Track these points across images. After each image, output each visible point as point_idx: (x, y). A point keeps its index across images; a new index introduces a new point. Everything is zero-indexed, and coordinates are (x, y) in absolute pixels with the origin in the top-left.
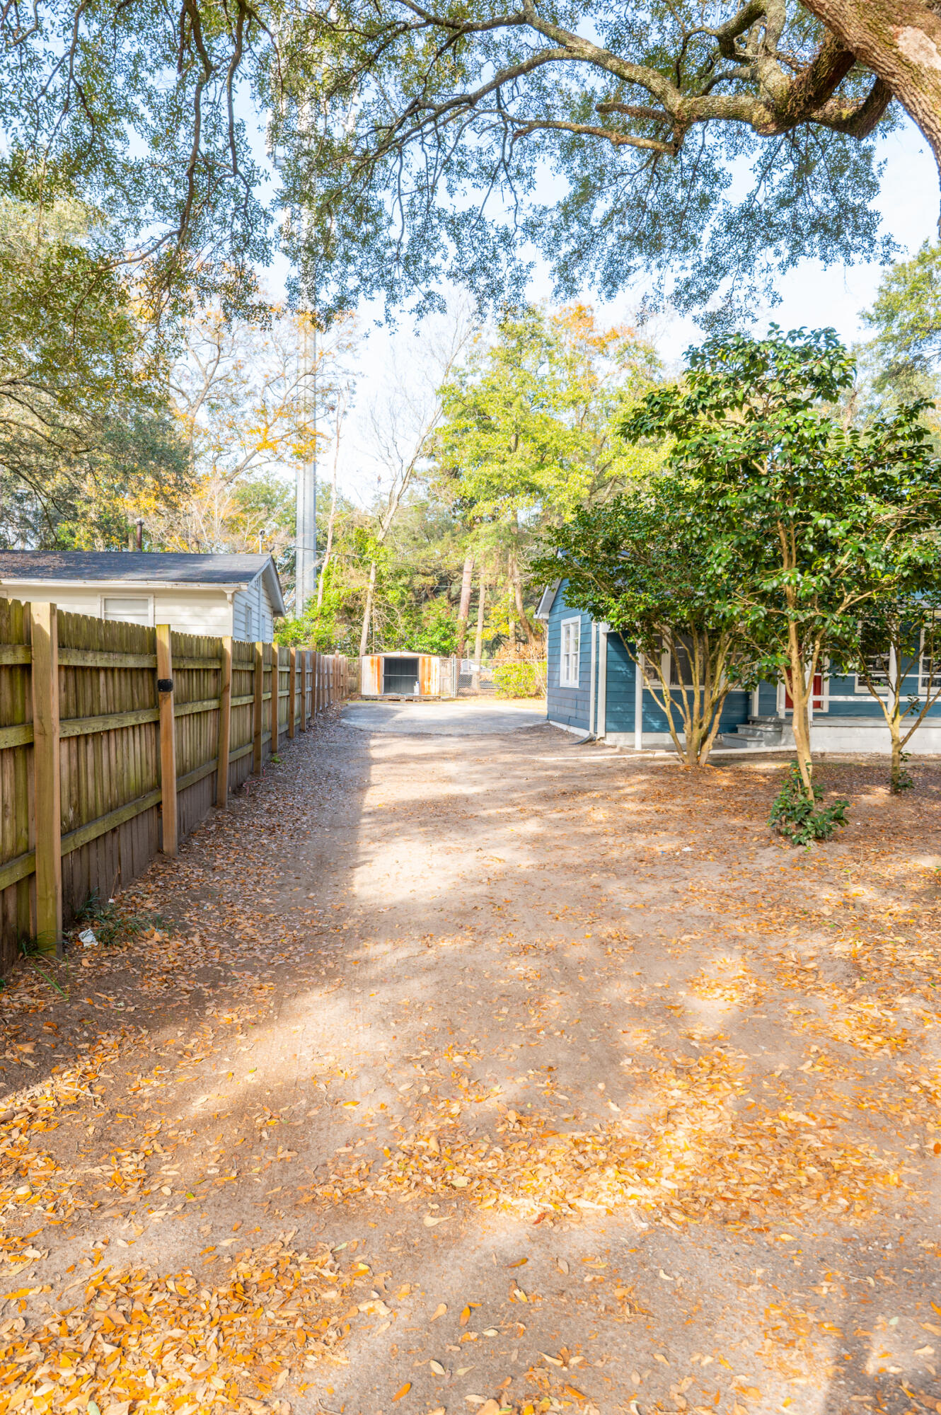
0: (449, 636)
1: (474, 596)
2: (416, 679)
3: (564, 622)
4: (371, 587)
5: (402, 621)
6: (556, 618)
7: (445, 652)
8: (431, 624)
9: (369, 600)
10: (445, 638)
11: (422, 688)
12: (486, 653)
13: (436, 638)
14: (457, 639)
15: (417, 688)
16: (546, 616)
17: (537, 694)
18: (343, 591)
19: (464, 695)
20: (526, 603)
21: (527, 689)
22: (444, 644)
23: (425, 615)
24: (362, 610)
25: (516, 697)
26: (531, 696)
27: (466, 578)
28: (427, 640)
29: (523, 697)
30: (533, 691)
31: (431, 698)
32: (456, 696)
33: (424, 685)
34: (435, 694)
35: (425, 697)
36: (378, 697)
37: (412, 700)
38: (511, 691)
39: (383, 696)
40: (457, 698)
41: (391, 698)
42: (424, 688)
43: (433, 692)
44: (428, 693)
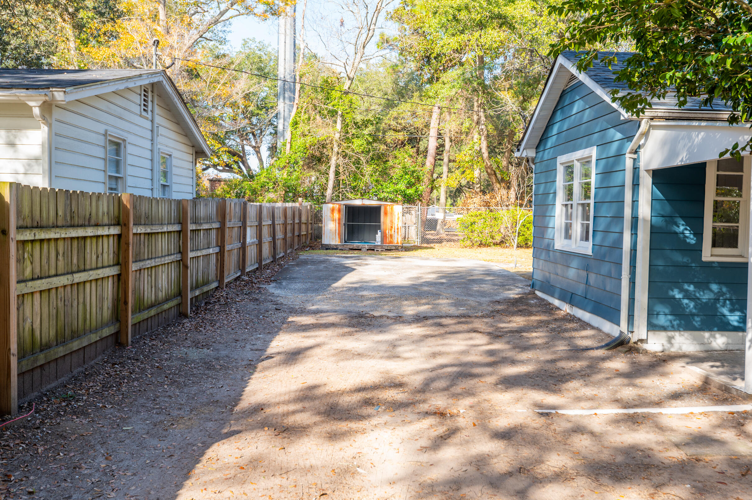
0: (414, 184)
1: (440, 149)
2: (379, 227)
3: (562, 159)
4: (337, 136)
5: (368, 169)
6: (547, 155)
7: (409, 200)
8: (397, 172)
9: (336, 149)
10: (410, 185)
11: (384, 237)
12: (450, 201)
13: (402, 186)
14: (422, 188)
15: (379, 236)
16: (531, 153)
17: (502, 242)
18: (309, 140)
19: (428, 241)
20: (492, 151)
21: (492, 237)
22: (410, 191)
23: (390, 163)
24: (328, 159)
25: (481, 245)
26: (496, 244)
27: (433, 132)
28: (392, 188)
29: (489, 246)
30: (498, 239)
31: (394, 248)
32: (422, 243)
33: (386, 235)
34: (398, 243)
35: (387, 246)
36: (336, 245)
37: (374, 250)
38: (475, 237)
39: (340, 245)
40: (423, 245)
41: (351, 247)
42: (386, 237)
43: (395, 241)
44: (391, 242)
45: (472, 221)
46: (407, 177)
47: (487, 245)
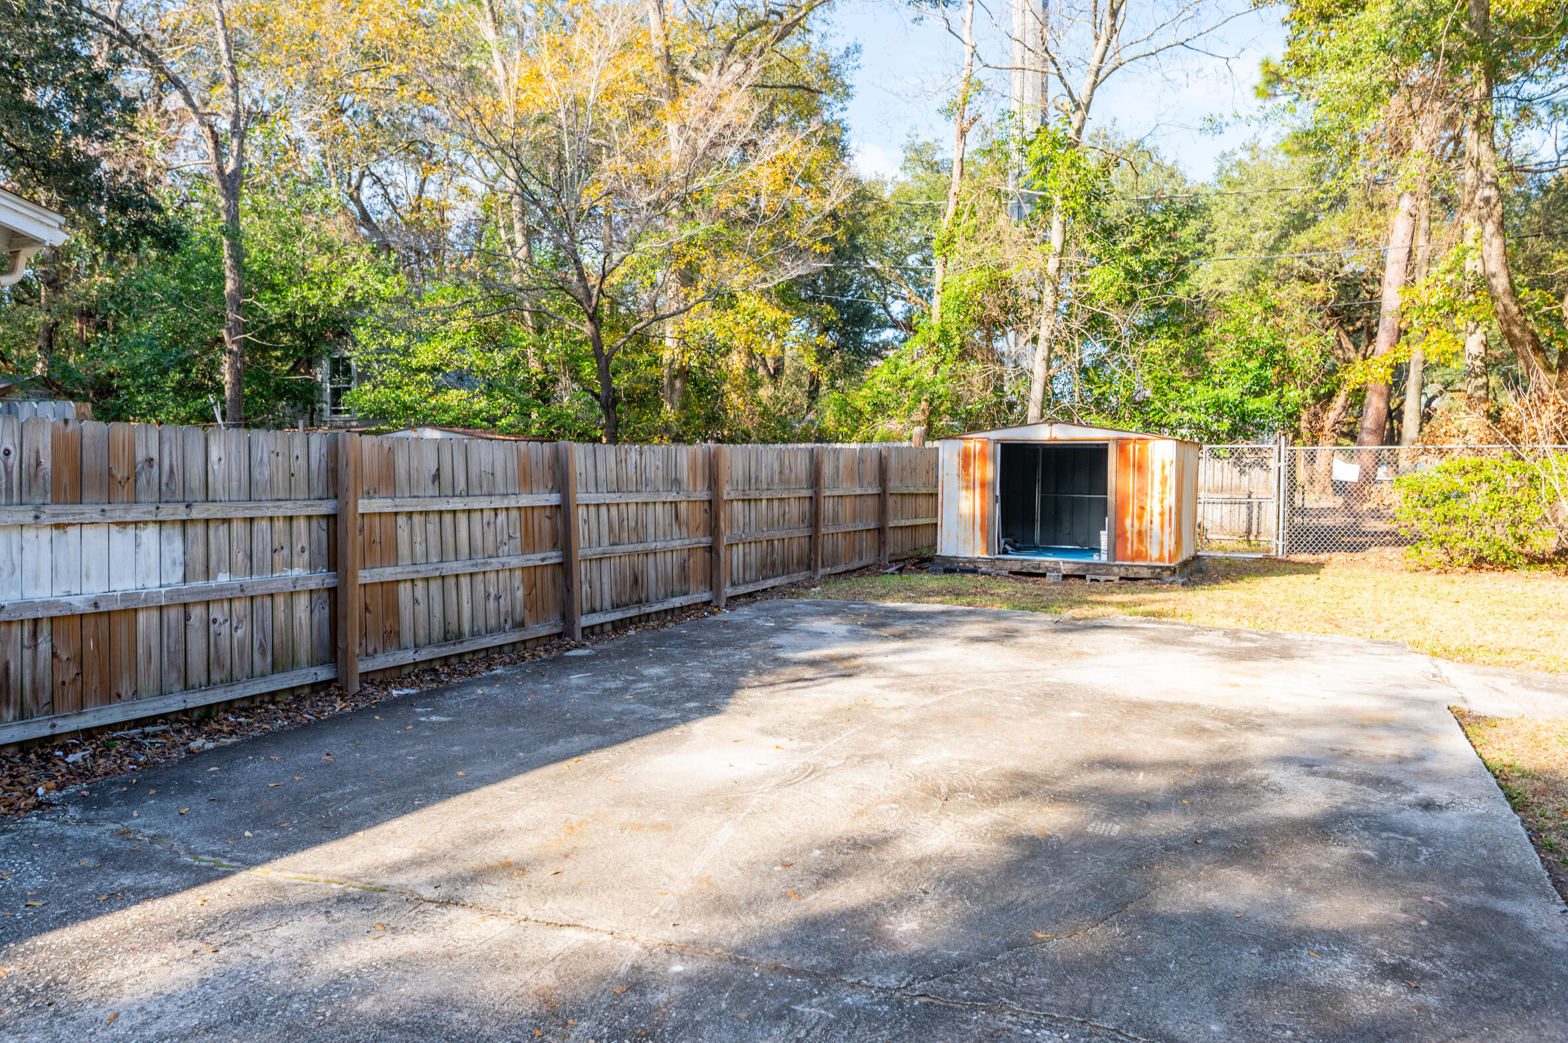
4: (1053, 263)
8: (1222, 358)
9: (1049, 299)
11: (1119, 538)
13: (1231, 393)
15: (1105, 535)
21: (1522, 539)
25: (1479, 563)
26: (1536, 560)
29: (1509, 565)
31: (1146, 573)
32: (1291, 551)
33: (1124, 533)
34: (1161, 559)
35: (1127, 567)
36: (971, 561)
37: (1083, 577)
38: (1463, 540)
39: (986, 561)
40: (1293, 557)
41: (1017, 568)
42: (1125, 539)
43: (1154, 553)
44: (1139, 555)
45: (1447, 488)
46: (1253, 364)
47: (1506, 564)
